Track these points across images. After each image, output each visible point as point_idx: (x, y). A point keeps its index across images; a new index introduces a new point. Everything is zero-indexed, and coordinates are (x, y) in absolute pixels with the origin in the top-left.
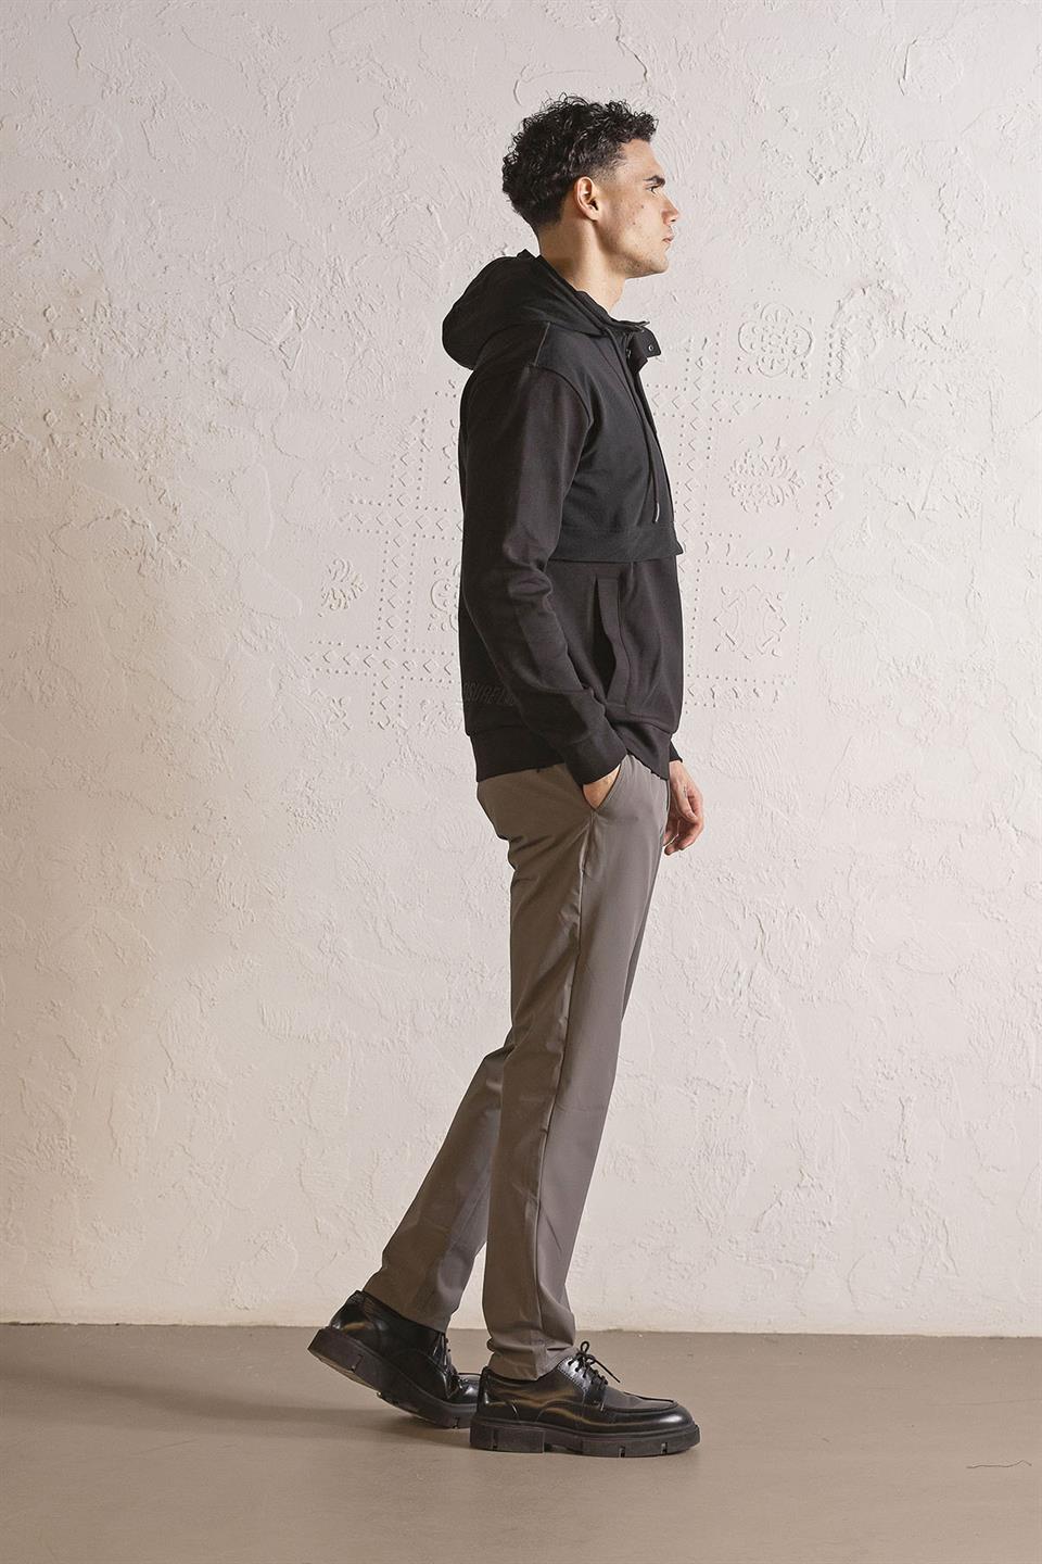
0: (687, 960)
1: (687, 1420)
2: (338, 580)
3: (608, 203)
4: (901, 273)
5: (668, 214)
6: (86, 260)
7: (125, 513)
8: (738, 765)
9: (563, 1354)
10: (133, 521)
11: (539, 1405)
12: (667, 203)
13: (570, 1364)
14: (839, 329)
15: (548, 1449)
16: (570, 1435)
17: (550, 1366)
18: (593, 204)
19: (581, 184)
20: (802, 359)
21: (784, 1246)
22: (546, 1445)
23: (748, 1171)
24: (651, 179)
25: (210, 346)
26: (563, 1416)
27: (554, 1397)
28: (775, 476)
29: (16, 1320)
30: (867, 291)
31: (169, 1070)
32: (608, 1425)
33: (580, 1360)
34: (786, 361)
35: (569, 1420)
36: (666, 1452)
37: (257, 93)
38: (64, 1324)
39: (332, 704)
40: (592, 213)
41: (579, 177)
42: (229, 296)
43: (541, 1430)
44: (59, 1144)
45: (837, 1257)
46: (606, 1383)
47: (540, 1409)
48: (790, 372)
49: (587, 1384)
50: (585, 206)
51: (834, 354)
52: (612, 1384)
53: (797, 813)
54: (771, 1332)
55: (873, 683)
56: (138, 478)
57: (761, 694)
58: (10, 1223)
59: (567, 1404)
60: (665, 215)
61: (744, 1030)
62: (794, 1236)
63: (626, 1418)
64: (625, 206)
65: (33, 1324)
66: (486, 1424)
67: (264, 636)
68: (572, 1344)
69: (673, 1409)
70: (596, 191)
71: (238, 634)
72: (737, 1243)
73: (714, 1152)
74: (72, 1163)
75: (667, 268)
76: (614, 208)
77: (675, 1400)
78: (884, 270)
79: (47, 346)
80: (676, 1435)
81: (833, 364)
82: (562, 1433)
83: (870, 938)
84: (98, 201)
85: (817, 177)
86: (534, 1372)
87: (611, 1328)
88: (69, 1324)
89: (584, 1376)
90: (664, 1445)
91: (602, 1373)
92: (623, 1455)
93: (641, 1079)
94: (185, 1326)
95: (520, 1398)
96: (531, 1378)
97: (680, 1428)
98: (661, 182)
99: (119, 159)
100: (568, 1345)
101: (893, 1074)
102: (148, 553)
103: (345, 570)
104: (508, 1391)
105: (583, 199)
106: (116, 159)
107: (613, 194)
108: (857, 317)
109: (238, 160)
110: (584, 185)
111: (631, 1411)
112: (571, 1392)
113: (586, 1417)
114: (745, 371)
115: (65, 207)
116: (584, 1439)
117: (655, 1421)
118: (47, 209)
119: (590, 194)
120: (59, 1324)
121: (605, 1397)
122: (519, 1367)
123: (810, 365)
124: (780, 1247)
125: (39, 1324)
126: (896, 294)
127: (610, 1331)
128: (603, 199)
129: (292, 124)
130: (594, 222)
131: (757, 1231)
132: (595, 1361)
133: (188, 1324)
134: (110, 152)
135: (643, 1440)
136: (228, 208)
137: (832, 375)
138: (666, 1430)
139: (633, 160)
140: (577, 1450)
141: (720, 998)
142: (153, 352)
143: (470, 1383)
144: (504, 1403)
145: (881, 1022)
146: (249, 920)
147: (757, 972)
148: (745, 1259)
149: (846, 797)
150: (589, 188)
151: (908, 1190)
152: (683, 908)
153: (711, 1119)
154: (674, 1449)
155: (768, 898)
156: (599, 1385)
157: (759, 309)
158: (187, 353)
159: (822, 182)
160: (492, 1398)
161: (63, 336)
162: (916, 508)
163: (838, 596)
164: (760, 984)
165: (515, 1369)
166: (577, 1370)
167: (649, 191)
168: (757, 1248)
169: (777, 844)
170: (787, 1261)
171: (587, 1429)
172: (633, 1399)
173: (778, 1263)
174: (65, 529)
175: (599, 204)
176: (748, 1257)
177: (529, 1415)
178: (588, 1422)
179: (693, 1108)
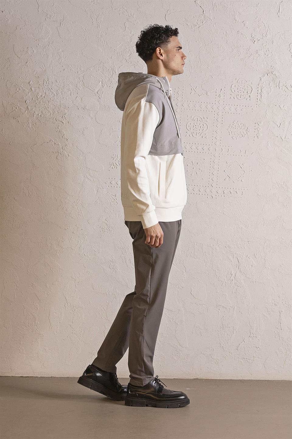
0: (217, 270)
1: (186, 397)
2: (114, 160)
3: (166, 55)
4: (279, 69)
5: (183, 57)
6: (41, 67)
7: (53, 141)
8: (231, 213)
9: (151, 379)
10: (55, 143)
11: (144, 394)
12: (183, 54)
13: (153, 382)
14: (260, 85)
15: (147, 406)
16: (152, 402)
17: (147, 383)
18: (161, 55)
19: (158, 49)
20: (249, 95)
21: (245, 354)
22: (146, 404)
23: (235, 332)
24: (178, 47)
25: (77, 92)
26: (151, 397)
27: (148, 391)
28: (242, 129)
29: (22, 376)
30: (268, 75)
31: (66, 303)
32: (163, 399)
33: (156, 381)
34: (245, 95)
35: (152, 398)
36: (180, 407)
37: (90, 18)
38: (36, 377)
39: (113, 196)
40: (161, 57)
41: (157, 47)
42: (82, 78)
43: (145, 400)
44: (34, 324)
45: (261, 358)
46: (163, 387)
47: (144, 395)
48: (246, 99)
49: (157, 388)
50: (159, 56)
51: (259, 93)
52: (165, 387)
53: (249, 227)
54: (242, 379)
55: (271, 189)
56: (56, 131)
57: (238, 193)
58: (20, 348)
59: (152, 393)
60: (182, 57)
61: (233, 291)
62: (248, 351)
63: (169, 397)
64: (170, 55)
65: (27, 377)
66: (129, 399)
67: (93, 176)
68: (153, 376)
69: (182, 394)
70: (162, 51)
71: (86, 176)
72: (232, 353)
73: (225, 327)
74: (38, 330)
75: (183, 72)
76: (167, 56)
77: (183, 392)
78: (273, 68)
79: (30, 92)
80: (183, 402)
81: (259, 96)
82: (151, 401)
83: (270, 264)
84: (44, 50)
85: (254, 41)
86: (142, 384)
87: (195, 378)
88: (37, 377)
89: (157, 385)
90: (179, 405)
91: (162, 384)
92: (168, 408)
93: (203, 305)
94: (71, 377)
95: (139, 391)
96: (142, 386)
97: (184, 400)
98: (181, 48)
99: (50, 38)
100: (152, 376)
101: (277, 304)
102: (59, 153)
103: (117, 157)
104: (135, 389)
105: (158, 53)
106: (49, 38)
107: (167, 52)
108: (265, 82)
109: (85, 38)
110: (159, 50)
111: (170, 395)
112: (153, 390)
113: (157, 397)
114: (233, 98)
115: (35, 52)
116: (157, 403)
117: (177, 398)
118: (30, 53)
119: (160, 52)
120: (34, 377)
121: (163, 391)
122: (138, 383)
123: (252, 96)
124: (244, 354)
125: (29, 377)
126: (277, 75)
127: (194, 379)
128: (164, 54)
129: (101, 27)
130: (162, 60)
131: (237, 350)
132: (160, 381)
133: (72, 377)
134: (48, 36)
135: (174, 403)
136: (82, 52)
137: (258, 99)
138: (180, 400)
139: (172, 42)
140: (155, 406)
141: (226, 282)
142: (61, 94)
143: (125, 388)
144: (134, 393)
145: (274, 289)
146: (89, 259)
147: (237, 274)
148: (234, 358)
149: (263, 223)
150: (160, 50)
151: (281, 338)
152: (215, 255)
153: (224, 317)
154: (182, 406)
155: (240, 252)
156: (161, 388)
157: (237, 80)
158: (70, 95)
159: (255, 43)
160: (131, 392)
161: (34, 89)
162: (283, 138)
163: (261, 164)
164: (238, 277)
165: (137, 383)
166: (155, 384)
167: (177, 51)
168: (238, 354)
169: (243, 236)
170: (246, 359)
171: (157, 400)
172: (171, 392)
173: (244, 359)
174: (35, 146)
175: (163, 55)
176: (235, 357)
177: (141, 396)
178: (158, 398)
179: (218, 314)
